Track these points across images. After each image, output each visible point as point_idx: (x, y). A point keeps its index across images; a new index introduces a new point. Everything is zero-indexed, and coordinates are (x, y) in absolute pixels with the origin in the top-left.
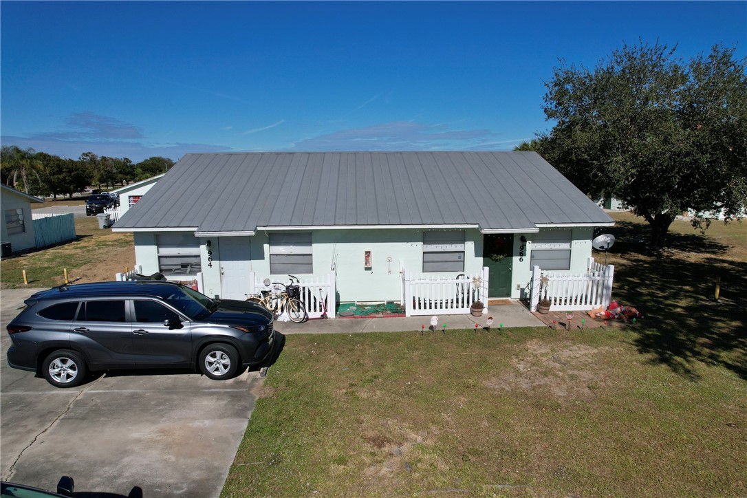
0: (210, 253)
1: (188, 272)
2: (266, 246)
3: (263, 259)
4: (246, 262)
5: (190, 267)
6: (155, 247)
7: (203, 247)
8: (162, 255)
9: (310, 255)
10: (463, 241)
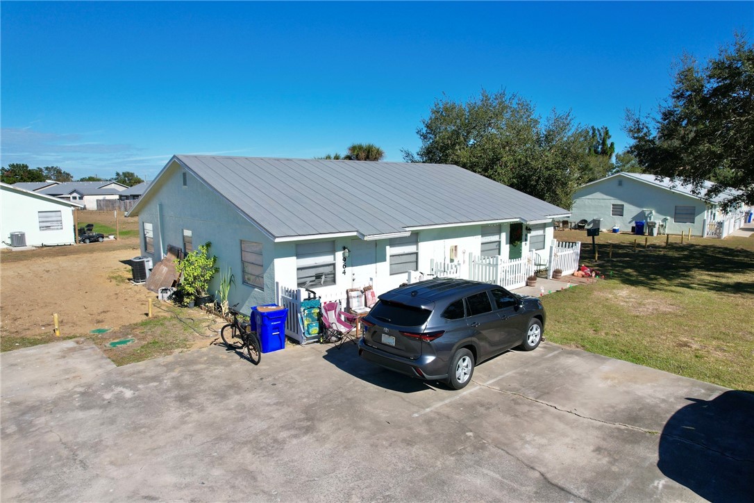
0: (345, 259)
1: (322, 283)
2: (388, 247)
3: (385, 260)
4: (374, 265)
5: (323, 277)
6: (295, 258)
7: (339, 255)
8: (299, 267)
9: (417, 254)
10: (499, 233)
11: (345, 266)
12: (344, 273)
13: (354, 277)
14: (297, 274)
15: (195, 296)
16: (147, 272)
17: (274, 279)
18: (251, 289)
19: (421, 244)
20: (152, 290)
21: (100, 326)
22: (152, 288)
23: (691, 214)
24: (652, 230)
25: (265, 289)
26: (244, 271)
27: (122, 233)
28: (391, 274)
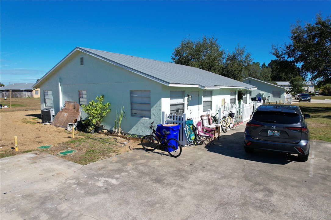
0: (189, 101)
1: (179, 114)
2: (203, 97)
3: (202, 104)
4: (197, 106)
5: (179, 111)
6: (169, 98)
7: (186, 98)
8: (171, 104)
9: (211, 102)
10: (235, 94)
11: (188, 105)
12: (188, 109)
13: (191, 111)
14: (171, 108)
15: (95, 126)
16: (52, 117)
17: (161, 110)
18: (138, 118)
19: (213, 97)
20: (59, 126)
21: (42, 145)
22: (58, 125)
23: (279, 94)
24: (265, 101)
25: (152, 117)
26: (132, 109)
27: (12, 105)
28: (203, 112)
